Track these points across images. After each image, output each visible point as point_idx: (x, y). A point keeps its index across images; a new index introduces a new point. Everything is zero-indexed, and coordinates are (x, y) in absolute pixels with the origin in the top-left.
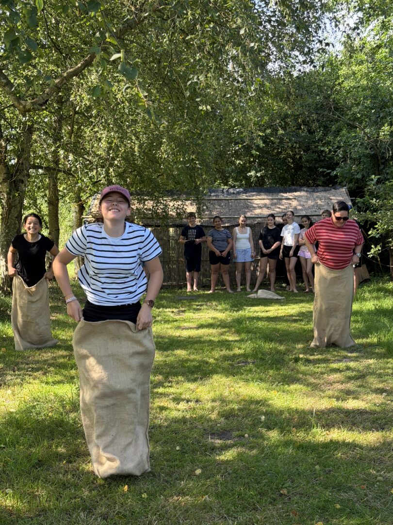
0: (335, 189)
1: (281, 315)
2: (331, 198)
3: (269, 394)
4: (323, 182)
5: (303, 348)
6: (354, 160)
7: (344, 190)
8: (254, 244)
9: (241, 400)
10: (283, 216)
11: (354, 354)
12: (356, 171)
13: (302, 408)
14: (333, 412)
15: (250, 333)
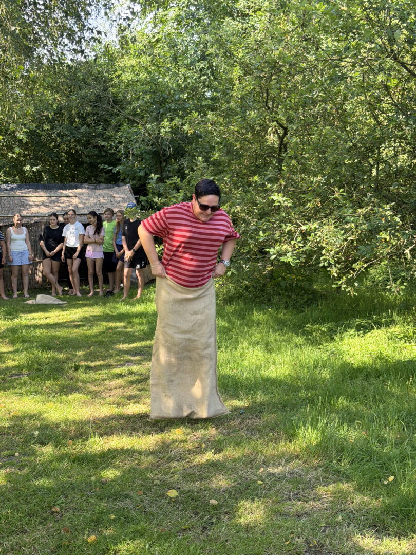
0: (118, 186)
1: (62, 321)
2: (114, 195)
3: (44, 406)
4: (106, 179)
5: (85, 355)
6: (137, 156)
7: (127, 187)
8: (32, 245)
9: (13, 416)
10: (63, 215)
11: (138, 358)
12: (138, 168)
13: (80, 418)
14: (113, 419)
15: (26, 342)
